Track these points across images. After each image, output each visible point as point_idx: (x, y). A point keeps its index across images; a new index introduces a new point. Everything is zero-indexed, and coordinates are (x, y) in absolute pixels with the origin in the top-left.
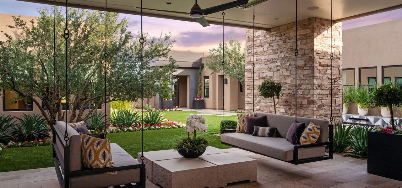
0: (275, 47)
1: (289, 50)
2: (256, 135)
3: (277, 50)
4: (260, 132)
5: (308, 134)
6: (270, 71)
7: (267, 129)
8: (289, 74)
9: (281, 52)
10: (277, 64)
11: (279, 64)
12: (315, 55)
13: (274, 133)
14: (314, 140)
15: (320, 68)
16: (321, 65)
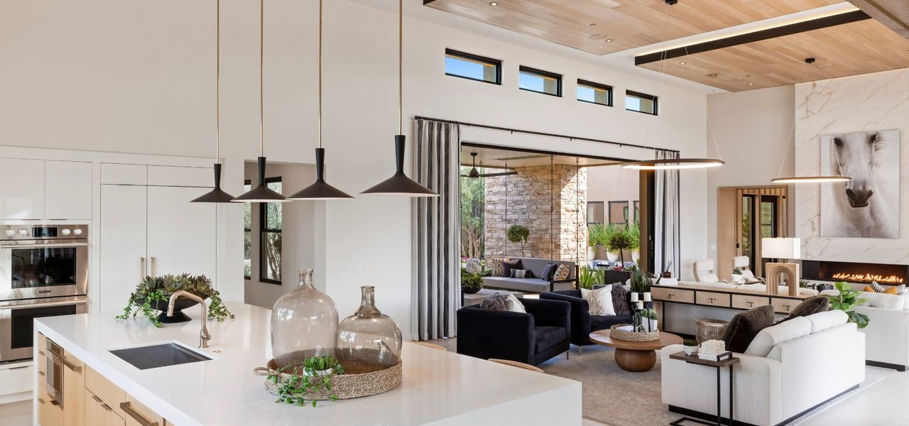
0: (521, 189)
1: (536, 194)
2: (514, 277)
3: (523, 191)
4: (517, 275)
5: (560, 272)
6: (515, 213)
7: (524, 272)
8: (536, 218)
9: (527, 194)
10: (522, 207)
11: (525, 206)
12: (562, 201)
13: (530, 275)
14: (565, 277)
15: (567, 213)
16: (567, 211)
